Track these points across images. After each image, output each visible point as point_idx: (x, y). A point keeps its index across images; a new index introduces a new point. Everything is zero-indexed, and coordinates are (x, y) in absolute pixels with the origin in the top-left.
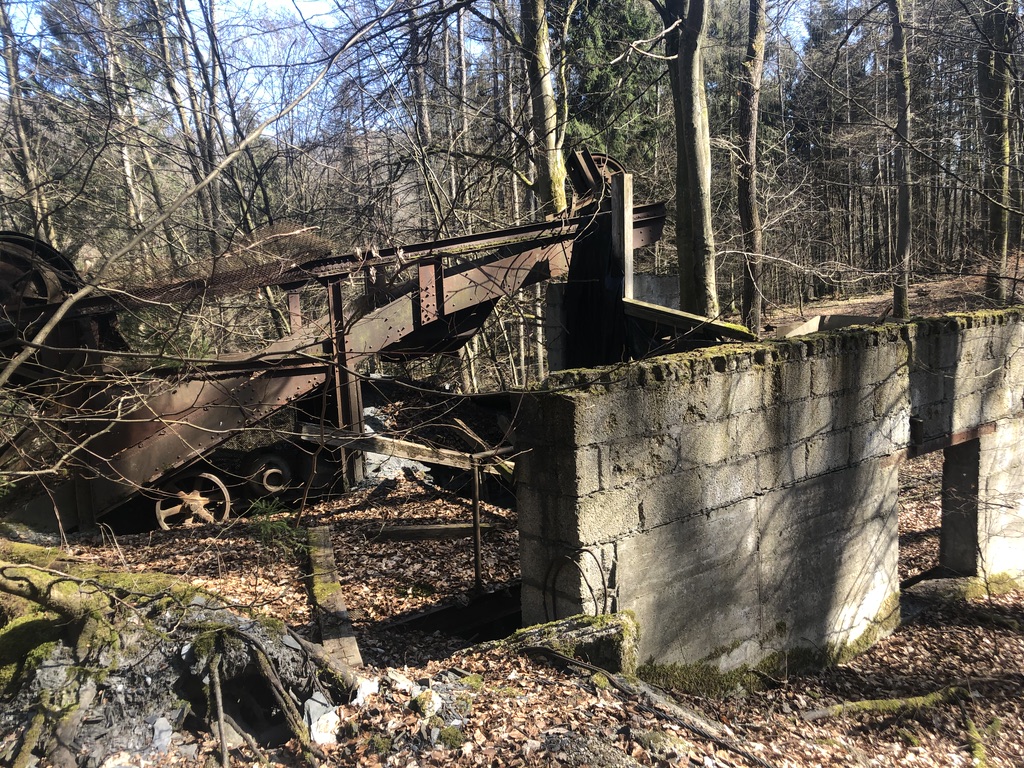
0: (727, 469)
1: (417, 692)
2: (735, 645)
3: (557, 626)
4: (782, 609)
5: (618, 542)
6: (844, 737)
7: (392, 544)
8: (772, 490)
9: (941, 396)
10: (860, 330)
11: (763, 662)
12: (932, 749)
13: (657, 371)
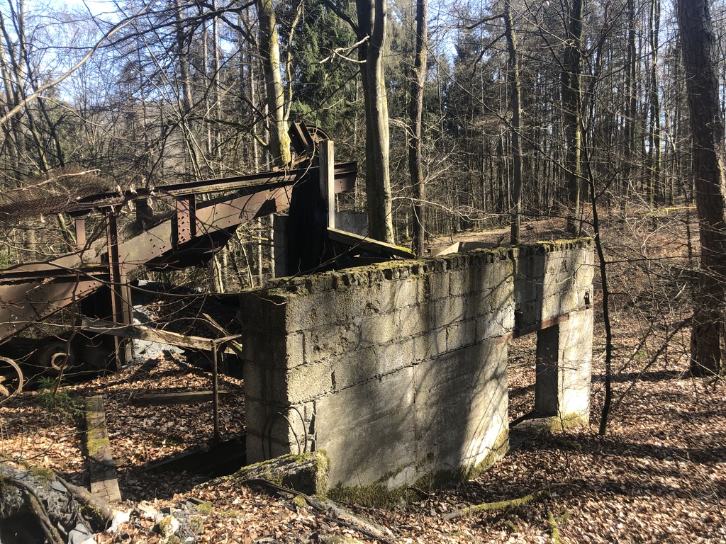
0: (393, 347)
1: (160, 518)
2: (399, 471)
3: (270, 463)
4: (431, 443)
5: (317, 401)
6: (469, 529)
7: (152, 407)
8: (424, 361)
9: (534, 297)
10: (482, 251)
11: (418, 481)
12: (526, 534)
13: (345, 279)
